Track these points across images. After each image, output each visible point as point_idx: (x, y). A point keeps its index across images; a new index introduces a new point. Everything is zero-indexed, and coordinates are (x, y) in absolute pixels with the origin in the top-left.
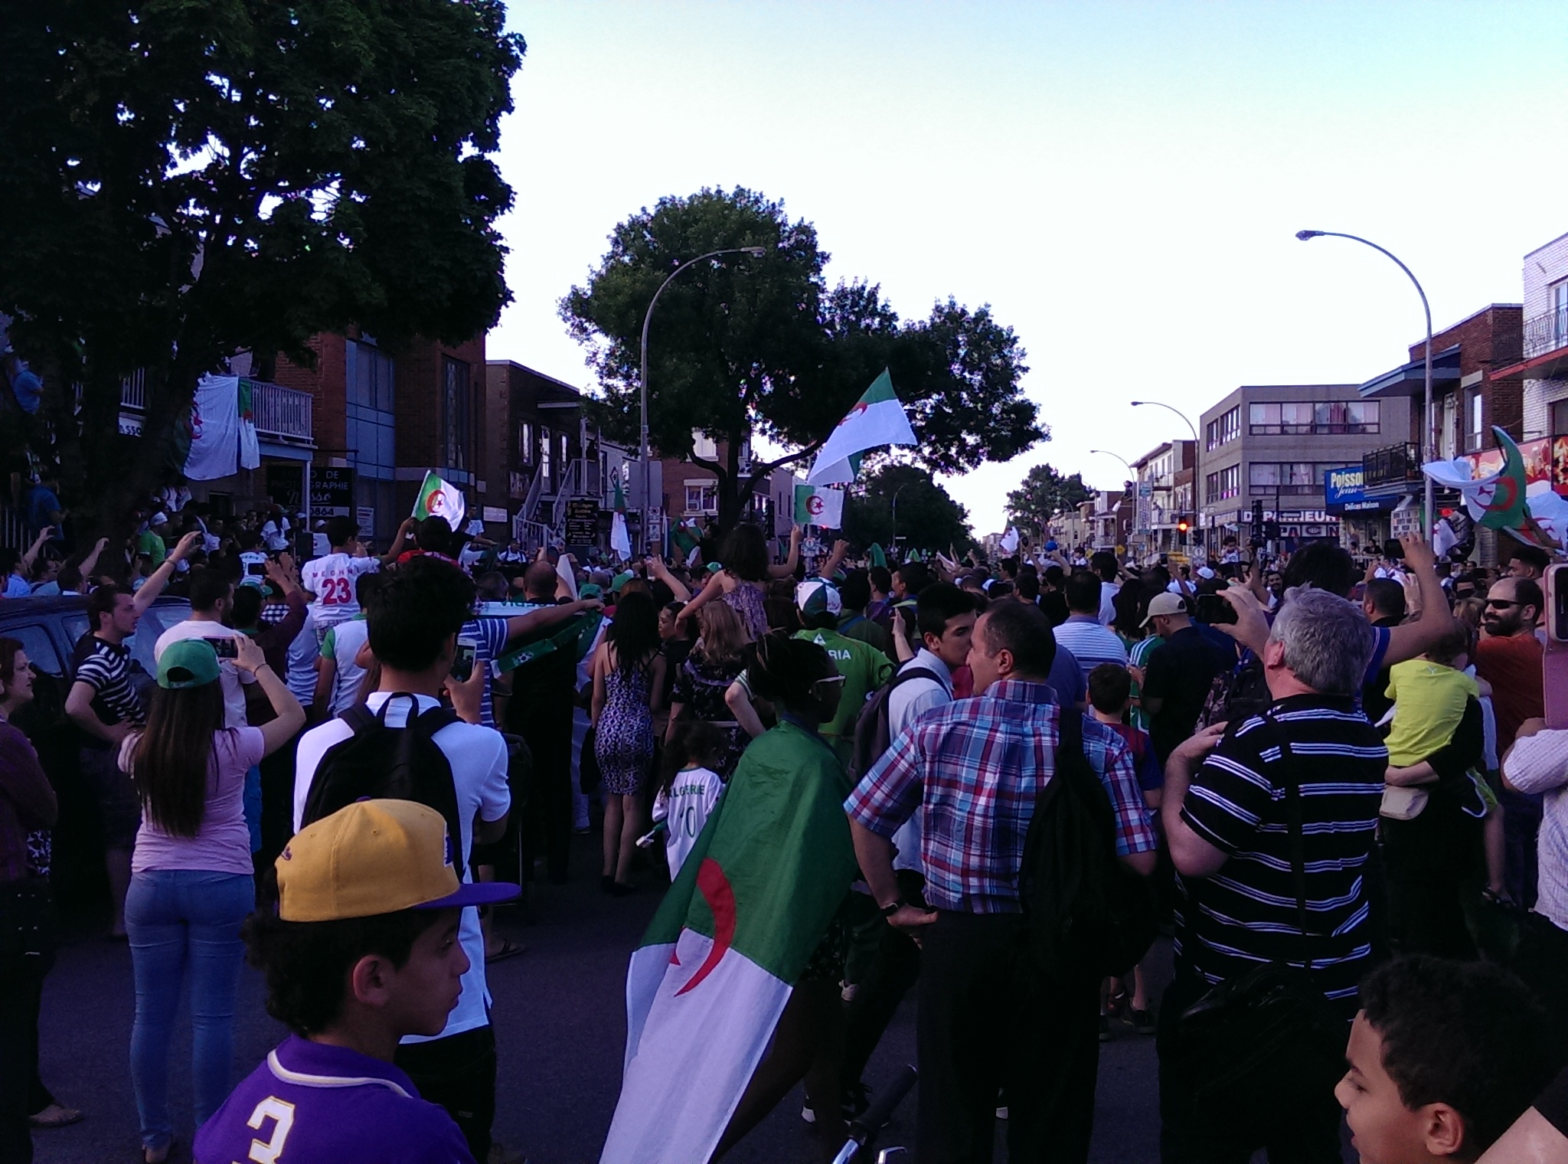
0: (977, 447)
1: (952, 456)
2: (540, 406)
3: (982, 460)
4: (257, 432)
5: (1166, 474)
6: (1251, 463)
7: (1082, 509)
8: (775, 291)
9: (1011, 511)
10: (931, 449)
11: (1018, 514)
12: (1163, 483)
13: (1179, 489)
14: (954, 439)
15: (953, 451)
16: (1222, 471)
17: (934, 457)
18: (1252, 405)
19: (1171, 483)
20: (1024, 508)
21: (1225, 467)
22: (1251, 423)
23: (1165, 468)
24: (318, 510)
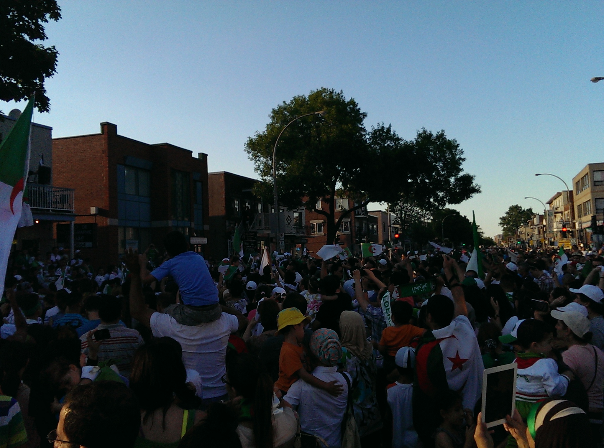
5: (561, 206)
6: (596, 199)
7: (530, 223)
9: (502, 225)
11: (505, 226)
12: (559, 210)
13: (566, 212)
16: (583, 203)
18: (594, 172)
19: (563, 210)
20: (508, 224)
21: (584, 202)
22: (595, 180)
23: (560, 203)
24: (79, 244)
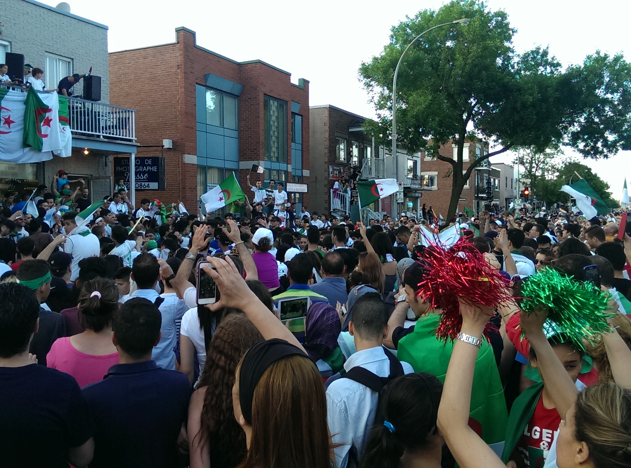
0: (615, 142)
1: (598, 148)
2: (350, 130)
3: (618, 150)
4: (72, 132)
8: (479, 50)
10: (584, 144)
14: (600, 137)
15: (599, 144)
17: (587, 149)
24: (141, 185)
